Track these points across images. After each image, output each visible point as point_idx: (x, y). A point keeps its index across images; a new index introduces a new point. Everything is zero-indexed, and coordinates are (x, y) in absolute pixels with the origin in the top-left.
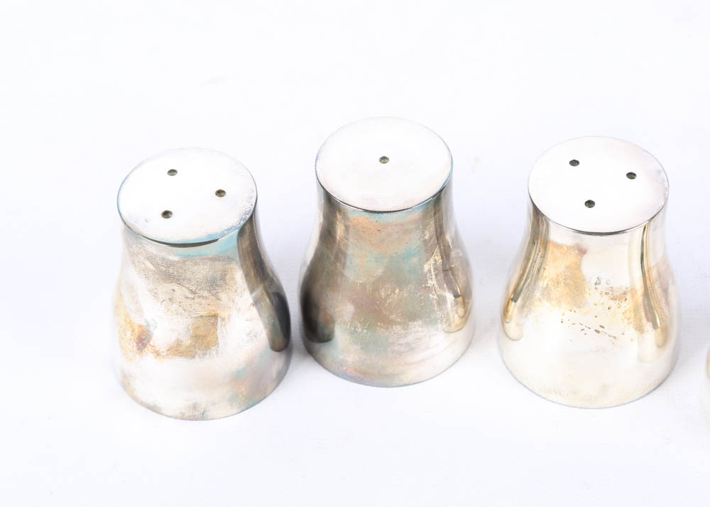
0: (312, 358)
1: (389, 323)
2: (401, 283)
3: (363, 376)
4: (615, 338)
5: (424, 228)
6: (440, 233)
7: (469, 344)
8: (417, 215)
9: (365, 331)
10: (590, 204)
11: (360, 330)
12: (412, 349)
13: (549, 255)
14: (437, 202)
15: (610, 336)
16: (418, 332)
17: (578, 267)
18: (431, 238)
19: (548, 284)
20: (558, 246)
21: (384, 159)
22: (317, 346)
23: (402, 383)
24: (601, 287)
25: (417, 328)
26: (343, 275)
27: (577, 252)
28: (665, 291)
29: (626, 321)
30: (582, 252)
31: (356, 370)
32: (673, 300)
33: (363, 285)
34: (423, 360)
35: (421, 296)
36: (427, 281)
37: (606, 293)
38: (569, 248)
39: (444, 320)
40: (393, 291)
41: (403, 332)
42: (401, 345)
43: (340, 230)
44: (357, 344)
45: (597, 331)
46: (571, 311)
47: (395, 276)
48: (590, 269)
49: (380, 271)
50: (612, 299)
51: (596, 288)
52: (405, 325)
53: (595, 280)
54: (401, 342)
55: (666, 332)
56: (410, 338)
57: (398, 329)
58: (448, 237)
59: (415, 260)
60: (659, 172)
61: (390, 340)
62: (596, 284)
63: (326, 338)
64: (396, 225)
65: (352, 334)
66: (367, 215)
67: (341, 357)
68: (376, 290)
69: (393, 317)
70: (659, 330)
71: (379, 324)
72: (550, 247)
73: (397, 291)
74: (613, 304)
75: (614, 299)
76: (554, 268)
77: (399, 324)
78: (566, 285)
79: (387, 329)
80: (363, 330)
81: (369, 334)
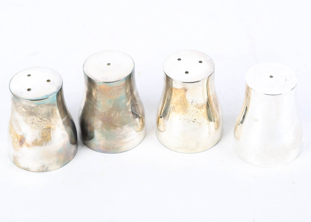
0: (86, 146)
1: (115, 127)
2: (119, 110)
3: (107, 150)
4: (200, 124)
5: (126, 88)
6: (132, 91)
7: (145, 136)
8: (123, 82)
9: (106, 131)
10: (187, 72)
11: (105, 131)
12: (125, 137)
13: (173, 93)
14: (130, 78)
15: (198, 123)
16: (126, 129)
17: (185, 96)
18: (129, 92)
19: (174, 105)
20: (176, 89)
21: (109, 64)
22: (87, 142)
23: (121, 151)
24: (194, 104)
25: (126, 128)
26: (96, 109)
27: (184, 90)
29: (204, 116)
30: (186, 90)
31: (104, 147)
32: (220, 110)
33: (105, 113)
34: (129, 141)
35: (127, 115)
36: (128, 109)
37: (196, 106)
38: (181, 89)
39: (136, 125)
40: (116, 114)
41: (121, 130)
42: (121, 135)
43: (94, 93)
44: (103, 137)
45: (194, 122)
46: (183, 114)
47: (116, 108)
48: (189, 97)
49: (111, 106)
50: (198, 108)
51: (192, 104)
52: (121, 127)
53: (191, 101)
54: (120, 134)
55: (218, 123)
56: (124, 132)
57: (119, 129)
58: (135, 93)
59: (124, 101)
60: (211, 60)
61: (116, 134)
62: (192, 103)
63: (92, 138)
64: (116, 87)
65: (101, 132)
66: (105, 84)
67: (98, 143)
68: (110, 114)
69: (117, 124)
70: (216, 122)
71: (112, 127)
72: (174, 90)
73: (118, 113)
74: (199, 110)
75: (199, 108)
76: (175, 99)
77: (120, 127)
78: (180, 104)
79: (115, 129)
80: (106, 130)
81: (108, 132)
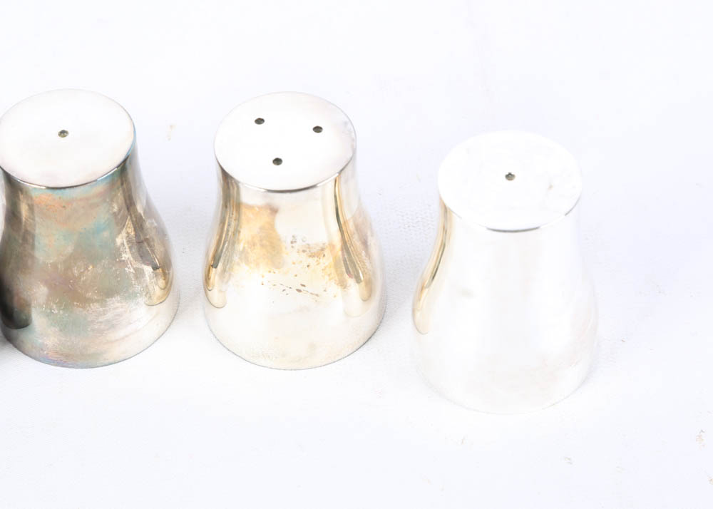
0: (11, 345)
1: (85, 301)
2: (93, 258)
3: (66, 359)
4: (317, 295)
5: (112, 200)
6: (130, 203)
7: (174, 316)
8: (100, 188)
9: (61, 312)
10: (278, 161)
11: (56, 312)
12: (113, 326)
13: (243, 217)
14: (124, 172)
15: (312, 294)
16: (117, 308)
17: (272, 226)
18: (120, 210)
19: (244, 248)
20: (250, 207)
21: (63, 133)
22: (15, 332)
23: (106, 362)
24: (298, 245)
25: (115, 304)
26: (33, 257)
27: (269, 211)
28: (365, 243)
29: (327, 278)
30: (274, 211)
31: (57, 353)
32: (374, 251)
33: (55, 266)
34: (127, 336)
35: (116, 270)
36: (121, 254)
37: (304, 251)
38: (260, 208)
39: (144, 294)
40: (86, 269)
41: (101, 309)
42: (101, 322)
43: (24, 210)
44: (54, 326)
45: (299, 291)
46: (270, 272)
47: (86, 252)
48: (284, 227)
49: (70, 249)
50: (310, 256)
51: (293, 247)
52: (102, 302)
53: (290, 239)
54: (100, 320)
55: (370, 285)
56: (109, 316)
57: (95, 307)
58: (140, 208)
59: (106, 234)
60: (346, 123)
61: (89, 319)
62: (292, 242)
63: (24, 324)
64: (81, 200)
65: (48, 316)
66: (50, 192)
67: (40, 341)
68: (68, 268)
69: (89, 295)
70: (363, 284)
71: (75, 303)
72: (243, 210)
73: (91, 268)
74: (312, 261)
75: (312, 256)
76: (249, 230)
77: (97, 301)
78: (262, 246)
79: (84, 308)
80: (59, 310)
81: (67, 315)
